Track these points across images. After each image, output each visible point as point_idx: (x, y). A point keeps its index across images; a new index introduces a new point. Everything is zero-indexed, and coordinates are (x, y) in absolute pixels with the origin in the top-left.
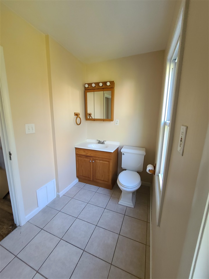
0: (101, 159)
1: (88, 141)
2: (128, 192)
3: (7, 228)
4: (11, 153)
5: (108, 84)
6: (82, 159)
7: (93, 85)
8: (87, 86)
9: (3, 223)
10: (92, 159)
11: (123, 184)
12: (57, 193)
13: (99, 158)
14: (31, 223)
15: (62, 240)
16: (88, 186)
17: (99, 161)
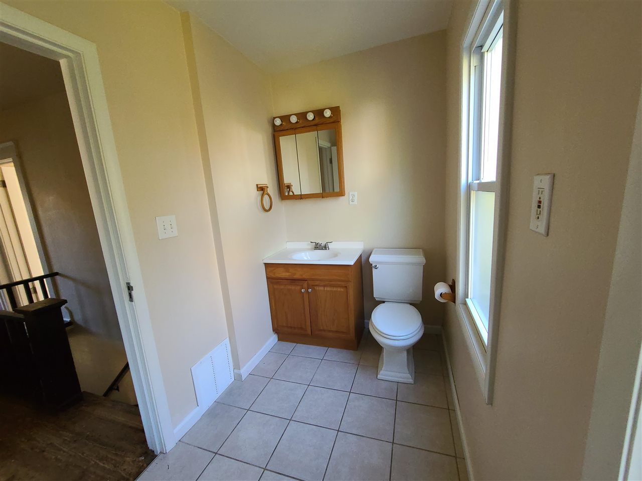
0: (327, 283)
1: (290, 246)
2: (399, 350)
3: (133, 462)
4: (132, 285)
5: (328, 113)
6: (282, 287)
7: (294, 119)
8: (278, 122)
9: (123, 451)
10: (305, 285)
11: (384, 332)
12: (236, 371)
13: (321, 280)
14: (188, 444)
15: (267, 470)
16: (301, 348)
17: (322, 288)
